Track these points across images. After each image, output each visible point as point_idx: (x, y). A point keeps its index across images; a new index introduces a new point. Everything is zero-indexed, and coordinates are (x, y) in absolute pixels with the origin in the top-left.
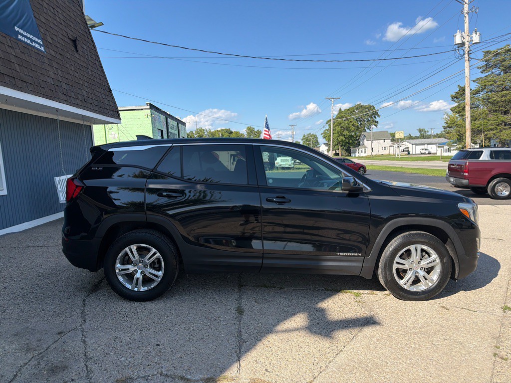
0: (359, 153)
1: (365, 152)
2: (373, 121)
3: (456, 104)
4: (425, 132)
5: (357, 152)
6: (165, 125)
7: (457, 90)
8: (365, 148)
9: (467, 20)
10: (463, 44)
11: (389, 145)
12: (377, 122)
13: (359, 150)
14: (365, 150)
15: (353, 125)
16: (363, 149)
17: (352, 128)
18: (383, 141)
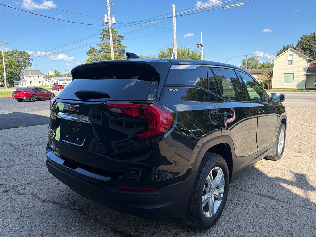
0: (20, 84)
1: (25, 84)
2: (28, 63)
3: (90, 57)
4: (58, 72)
5: (19, 84)
7: (90, 49)
8: (25, 81)
9: (109, 9)
10: (107, 23)
11: (42, 80)
12: (31, 64)
13: (20, 82)
14: (25, 83)
15: (14, 65)
16: (24, 82)
17: (14, 67)
18: (37, 77)
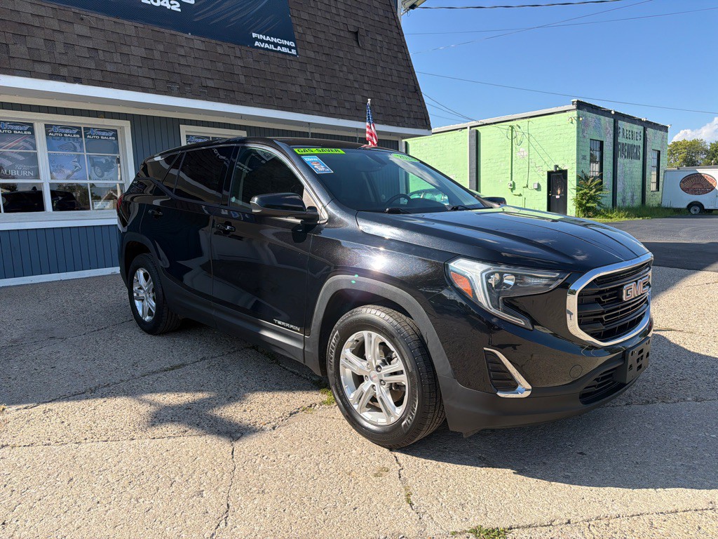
6: (612, 132)
